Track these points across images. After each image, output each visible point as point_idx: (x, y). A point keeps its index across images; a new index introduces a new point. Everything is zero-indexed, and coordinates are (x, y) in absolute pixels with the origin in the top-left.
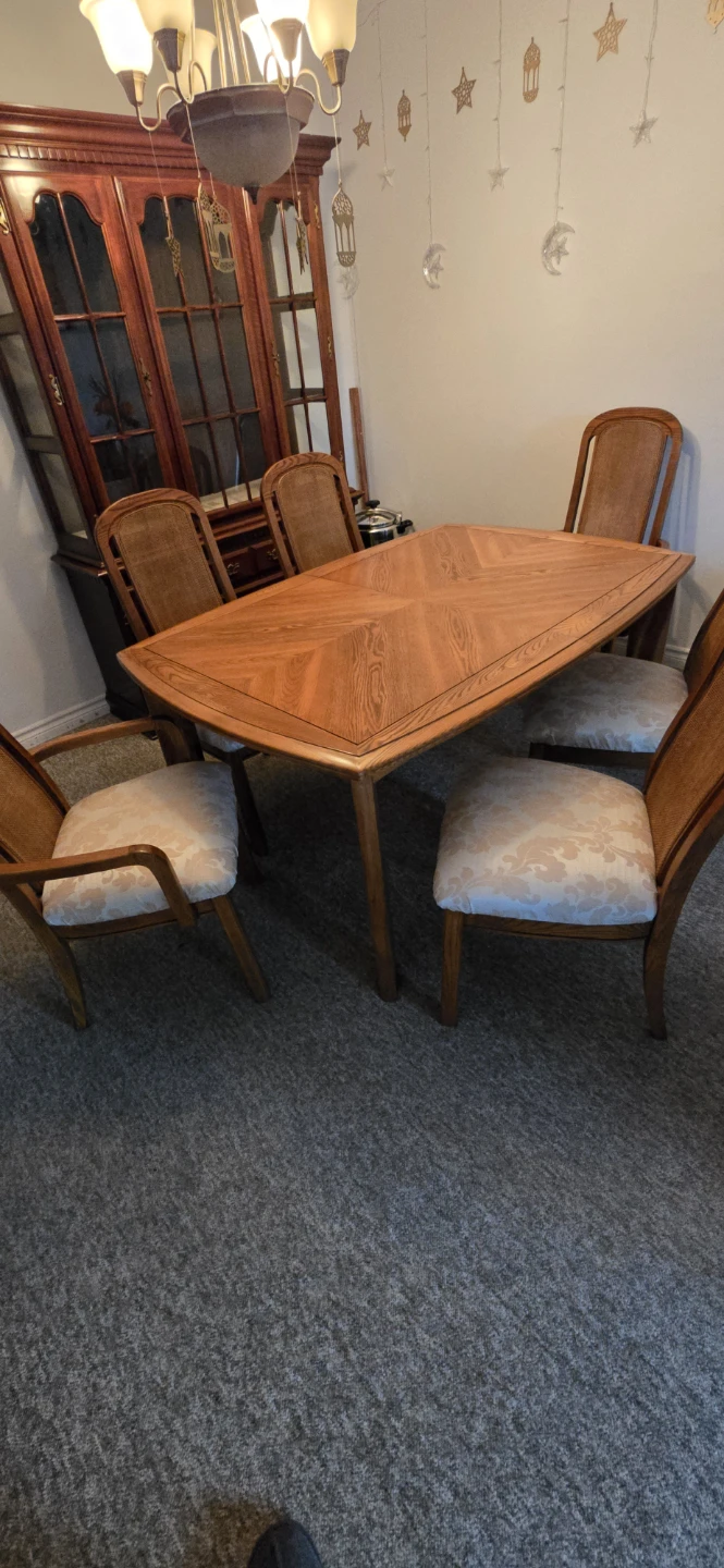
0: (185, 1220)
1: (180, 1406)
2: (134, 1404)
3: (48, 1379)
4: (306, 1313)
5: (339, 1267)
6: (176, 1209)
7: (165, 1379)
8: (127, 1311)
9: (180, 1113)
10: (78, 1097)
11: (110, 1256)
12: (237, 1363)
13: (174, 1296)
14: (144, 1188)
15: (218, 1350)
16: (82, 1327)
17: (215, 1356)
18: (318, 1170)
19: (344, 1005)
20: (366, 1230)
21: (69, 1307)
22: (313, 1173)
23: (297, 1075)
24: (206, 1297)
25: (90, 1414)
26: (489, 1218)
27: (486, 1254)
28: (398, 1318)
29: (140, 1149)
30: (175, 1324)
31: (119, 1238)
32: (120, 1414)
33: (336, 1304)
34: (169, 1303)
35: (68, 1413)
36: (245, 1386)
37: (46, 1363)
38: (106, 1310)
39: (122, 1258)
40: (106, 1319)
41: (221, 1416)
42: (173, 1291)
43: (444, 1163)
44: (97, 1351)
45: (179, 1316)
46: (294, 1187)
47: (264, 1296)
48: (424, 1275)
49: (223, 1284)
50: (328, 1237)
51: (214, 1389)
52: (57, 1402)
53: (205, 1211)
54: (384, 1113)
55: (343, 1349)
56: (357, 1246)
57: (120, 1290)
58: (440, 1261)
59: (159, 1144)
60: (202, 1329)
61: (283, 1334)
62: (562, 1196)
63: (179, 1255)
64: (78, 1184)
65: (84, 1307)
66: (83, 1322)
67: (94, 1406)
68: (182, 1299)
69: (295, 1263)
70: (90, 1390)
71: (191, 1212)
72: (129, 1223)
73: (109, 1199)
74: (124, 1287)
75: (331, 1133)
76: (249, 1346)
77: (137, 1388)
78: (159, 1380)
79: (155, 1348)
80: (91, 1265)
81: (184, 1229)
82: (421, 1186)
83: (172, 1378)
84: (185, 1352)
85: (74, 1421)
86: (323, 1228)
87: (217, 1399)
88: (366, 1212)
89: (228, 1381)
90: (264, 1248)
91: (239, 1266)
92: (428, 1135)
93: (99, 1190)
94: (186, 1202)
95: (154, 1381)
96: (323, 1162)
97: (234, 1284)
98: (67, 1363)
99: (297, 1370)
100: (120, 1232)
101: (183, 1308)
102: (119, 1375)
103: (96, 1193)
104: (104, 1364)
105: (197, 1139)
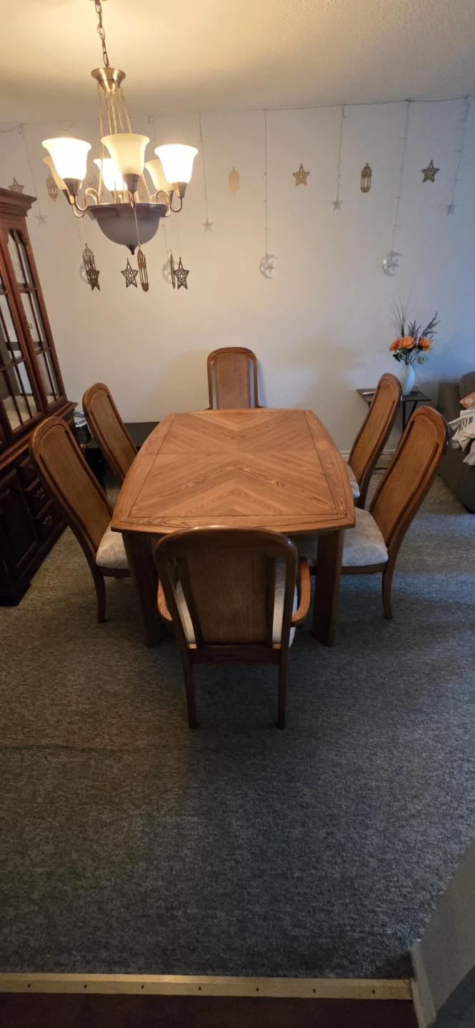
0: (374, 784)
1: (457, 834)
2: (445, 853)
3: (410, 888)
4: (447, 764)
5: (436, 742)
6: (365, 785)
7: (441, 834)
8: (401, 834)
9: (315, 754)
10: (259, 795)
11: (367, 827)
12: (452, 801)
13: (407, 808)
14: (343, 793)
15: (442, 805)
16: (395, 859)
17: (444, 808)
18: (390, 721)
19: (319, 660)
20: (427, 723)
21: (381, 860)
22: (390, 724)
23: (339, 698)
24: (416, 796)
25: (438, 875)
26: (450, 686)
27: (462, 696)
28: (468, 736)
29: (321, 782)
30: (420, 816)
31: (361, 818)
32: (445, 862)
33: (450, 752)
34: (408, 812)
35: (432, 885)
36: (462, 803)
37: (402, 886)
38: (394, 843)
39: (373, 822)
40: (398, 845)
41: (469, 819)
42: (405, 808)
43: (419, 682)
44: (411, 858)
45: (418, 812)
46: (391, 734)
47: (431, 774)
48: (457, 718)
49: (415, 786)
50: (421, 737)
51: (458, 816)
52: (423, 889)
53: (376, 774)
54: (383, 684)
55: (468, 761)
56: (432, 730)
57: (388, 831)
58: (455, 710)
59: (325, 773)
60: (430, 806)
61: (450, 777)
62: (456, 662)
63: (390, 796)
64: (314, 822)
65: (384, 853)
66: (393, 857)
67: (436, 872)
68: (410, 806)
69: (424, 754)
70: (427, 869)
71: (372, 779)
72: (357, 809)
73: (336, 811)
74: (388, 829)
75: (377, 706)
76: (447, 793)
77: (439, 848)
78: (440, 837)
79: (425, 831)
80: (366, 838)
81: (378, 787)
82: (423, 695)
83: (443, 830)
84: (435, 819)
85: (437, 884)
86: (417, 736)
87: (462, 817)
88: (420, 718)
89: (457, 809)
90: (410, 761)
91: (411, 775)
92: (405, 678)
93: (327, 814)
94: (365, 778)
95: (439, 839)
96: (388, 717)
97: (418, 782)
98: (408, 875)
99: (467, 780)
100: (358, 815)
101: (415, 808)
102: (428, 852)
103: (328, 816)
104: (419, 857)
105: (336, 755)
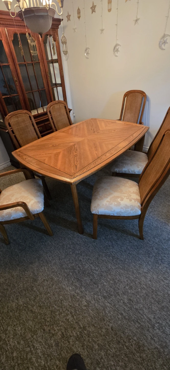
0: (35, 289)
1: (35, 332)
2: (24, 333)
3: (3, 329)
4: (64, 309)
5: (71, 297)
6: (33, 287)
7: (31, 327)
8: (22, 312)
9: (33, 264)
10: (8, 261)
11: (17, 299)
12: (48, 322)
13: (33, 307)
14: (25, 282)
15: (44, 319)
16: (11, 316)
17: (43, 320)
18: (66, 275)
19: (71, 236)
20: (77, 288)
21: (8, 312)
22: (65, 276)
23: (60, 253)
24: (40, 307)
25: (14, 336)
26: (105, 284)
27: (104, 292)
28: (85, 308)
29: (23, 273)
30: (33, 313)
31: (19, 295)
32: (21, 335)
33: (71, 306)
34: (32, 309)
35: (9, 337)
36: (50, 327)
37: (3, 326)
38: (17, 312)
39: (20, 299)
40: (17, 314)
41: (45, 334)
42: (33, 306)
43: (95, 271)
44: (15, 322)
45: (35, 312)
46: (60, 279)
47: (54, 305)
48: (90, 297)
49: (44, 303)
50: (69, 291)
51: (43, 328)
52: (6, 334)
53: (39, 287)
54: (81, 260)
55: (73, 316)
56: (75, 292)
57: (20, 307)
58: (94, 294)
59: (28, 272)
60: (40, 315)
61: (59, 314)
62: (121, 277)
63: (34, 297)
64: (8, 282)
65: (11, 311)
66: (11, 315)
67: (15, 334)
68: (35, 307)
69: (61, 297)
70: (14, 331)
71: (36, 287)
72: (21, 291)
73: (16, 285)
74: (21, 306)
75: (69, 266)
76: (51, 317)
77: (25, 330)
78: (30, 327)
79: (29, 320)
80: (13, 301)
81: (35, 291)
82: (90, 277)
83: (33, 326)
84: (36, 320)
85: (10, 339)
86: (67, 289)
87: (44, 330)
88: (77, 284)
89: (46, 326)
90: (54, 294)
91: (48, 299)
92: (91, 265)
93: (14, 283)
94: (35, 285)
95: (29, 327)
96: (67, 273)
97: (47, 303)
98: (8, 325)
99: (62, 322)
100: (19, 293)
101: (35, 310)
102: (21, 326)
103: (13, 284)
104: (17, 324)
105: (37, 270)
